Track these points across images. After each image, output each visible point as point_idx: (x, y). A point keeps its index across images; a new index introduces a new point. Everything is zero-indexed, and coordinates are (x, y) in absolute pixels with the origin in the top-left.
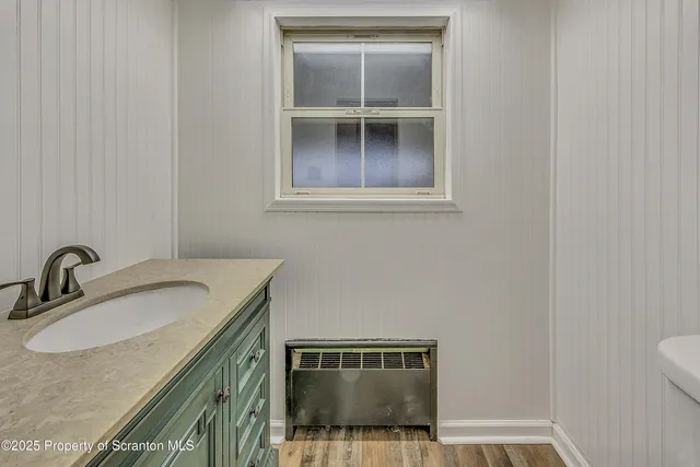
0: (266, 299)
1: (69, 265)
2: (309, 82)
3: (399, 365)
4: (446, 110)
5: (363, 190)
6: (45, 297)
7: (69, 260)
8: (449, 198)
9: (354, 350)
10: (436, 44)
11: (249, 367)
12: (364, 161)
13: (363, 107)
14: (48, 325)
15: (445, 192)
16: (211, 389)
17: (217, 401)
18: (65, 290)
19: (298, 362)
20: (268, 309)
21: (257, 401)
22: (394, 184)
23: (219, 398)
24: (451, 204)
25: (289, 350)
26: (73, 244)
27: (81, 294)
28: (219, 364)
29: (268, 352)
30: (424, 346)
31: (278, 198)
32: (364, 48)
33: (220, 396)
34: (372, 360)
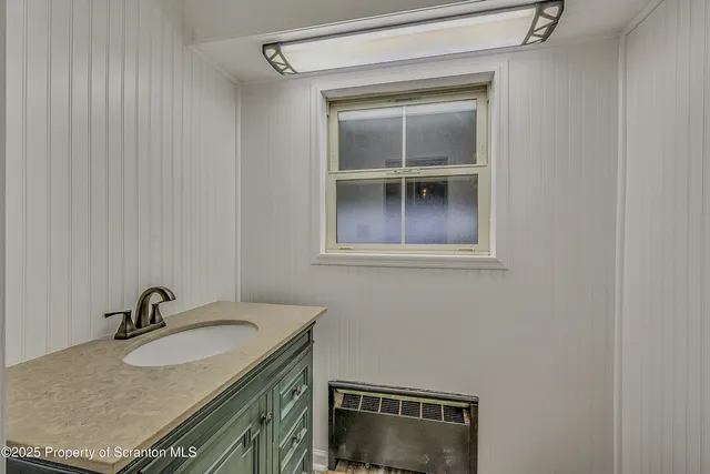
0: (310, 341)
1: (155, 302)
2: (353, 147)
3: (438, 416)
4: (490, 166)
5: (403, 245)
6: (139, 325)
7: (156, 298)
8: (493, 256)
9: (393, 397)
10: (481, 99)
11: (292, 398)
12: (406, 218)
13: (404, 167)
14: (139, 346)
15: (489, 249)
16: (255, 411)
17: (261, 422)
18: (153, 321)
19: (341, 401)
20: (311, 349)
21: (299, 430)
22: (441, 240)
23: (262, 421)
24: (495, 261)
25: (332, 389)
26: (159, 285)
27: (164, 325)
28: (263, 391)
29: (311, 387)
30: (465, 402)
31: (323, 252)
32: (404, 111)
33: (264, 418)
34: (411, 408)
